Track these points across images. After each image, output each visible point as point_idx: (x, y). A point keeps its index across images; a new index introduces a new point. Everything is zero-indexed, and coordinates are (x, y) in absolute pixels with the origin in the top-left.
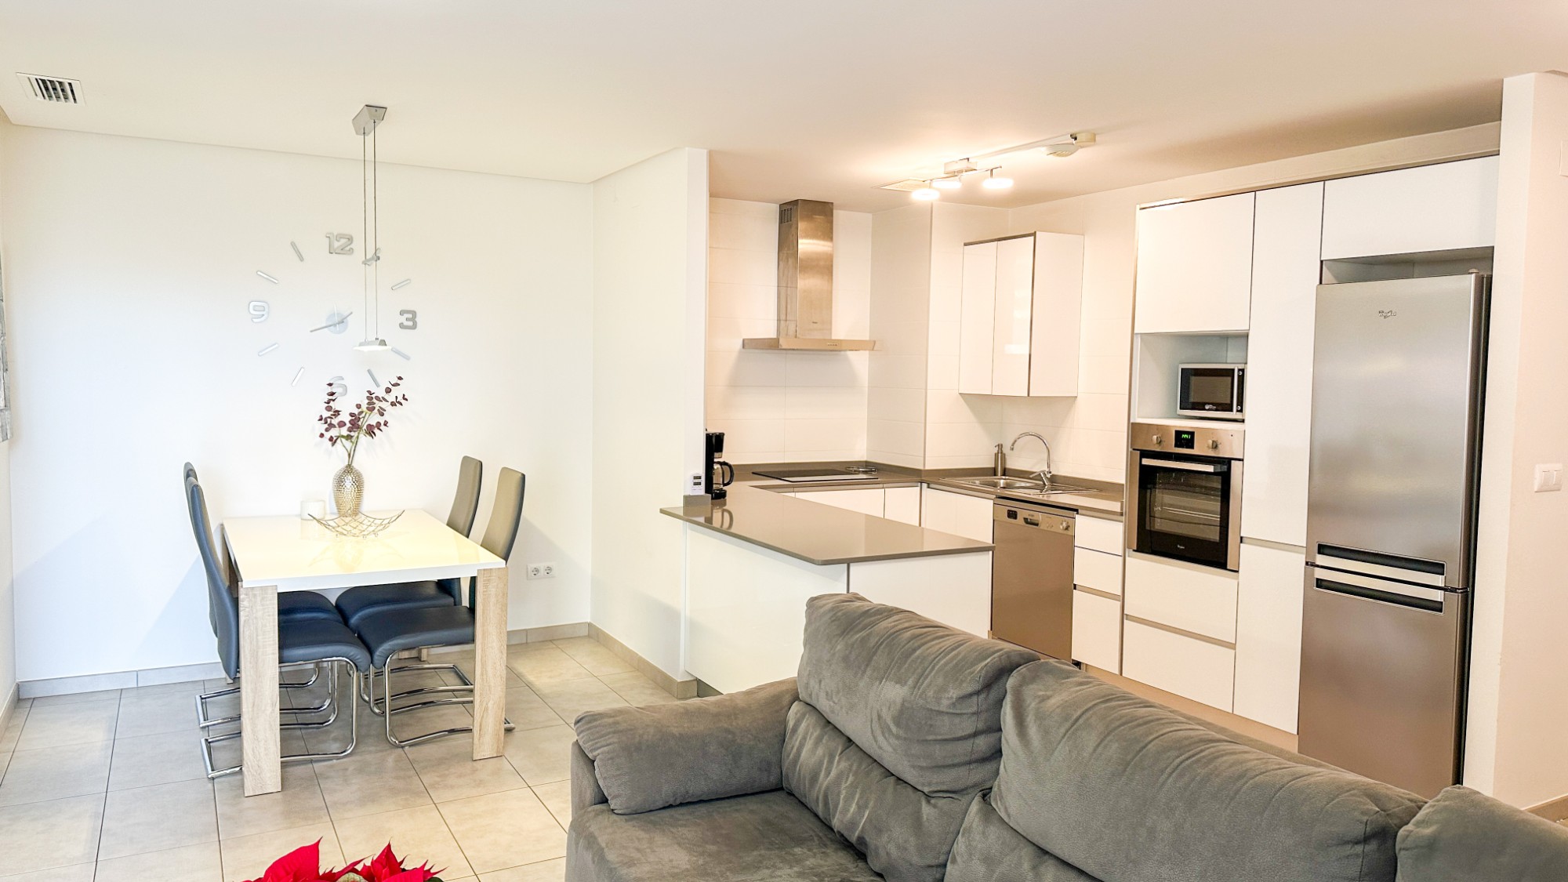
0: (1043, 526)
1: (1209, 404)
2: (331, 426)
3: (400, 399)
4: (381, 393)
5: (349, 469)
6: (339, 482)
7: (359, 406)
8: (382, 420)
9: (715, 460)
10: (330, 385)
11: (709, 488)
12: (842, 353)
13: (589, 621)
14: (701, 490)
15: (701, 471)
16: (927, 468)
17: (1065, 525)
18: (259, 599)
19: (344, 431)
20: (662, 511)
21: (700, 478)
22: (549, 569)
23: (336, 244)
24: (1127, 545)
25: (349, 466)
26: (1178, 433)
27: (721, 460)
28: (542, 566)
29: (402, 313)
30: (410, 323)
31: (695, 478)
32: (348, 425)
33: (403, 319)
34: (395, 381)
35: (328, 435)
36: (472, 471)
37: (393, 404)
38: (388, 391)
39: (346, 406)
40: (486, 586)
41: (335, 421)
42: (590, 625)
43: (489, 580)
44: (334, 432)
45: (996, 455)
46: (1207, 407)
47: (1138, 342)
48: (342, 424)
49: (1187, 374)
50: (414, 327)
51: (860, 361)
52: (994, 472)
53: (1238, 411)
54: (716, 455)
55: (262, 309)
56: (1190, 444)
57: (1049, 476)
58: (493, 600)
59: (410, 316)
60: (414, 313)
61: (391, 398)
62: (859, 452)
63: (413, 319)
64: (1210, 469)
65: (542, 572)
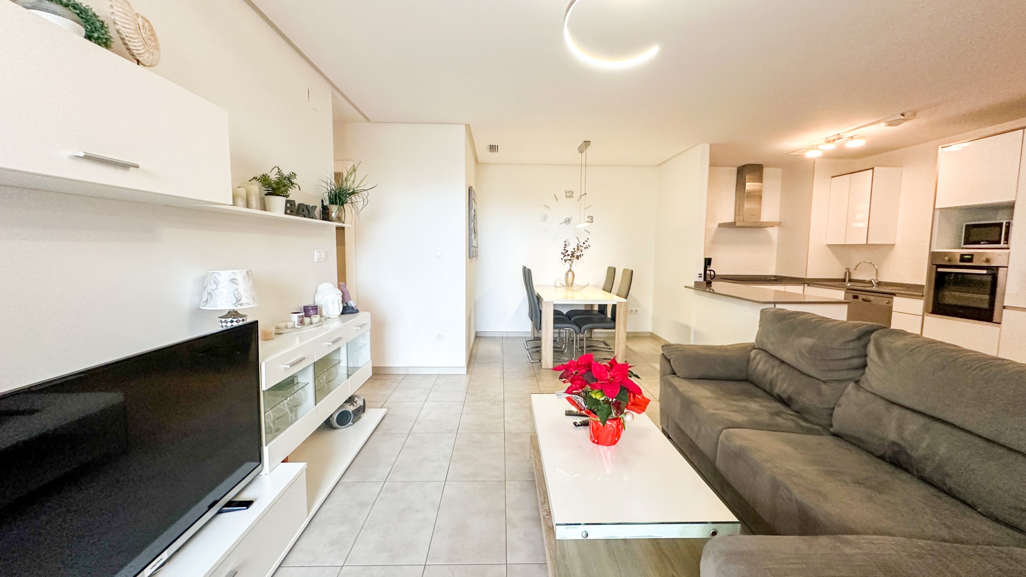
0: (873, 302)
1: (983, 241)
2: (565, 255)
3: (588, 246)
4: (581, 244)
5: (570, 270)
6: (567, 274)
7: (574, 249)
8: (581, 254)
9: (708, 269)
10: (565, 242)
11: (705, 279)
12: (765, 229)
13: (651, 331)
14: (702, 280)
15: (702, 272)
16: (808, 277)
17: (887, 301)
18: (548, 305)
19: (569, 258)
20: (685, 287)
21: (701, 274)
22: (636, 311)
23: (568, 194)
24: (926, 310)
25: (570, 269)
26: (962, 255)
27: (710, 269)
28: (634, 310)
29: (588, 217)
30: (591, 221)
31: (700, 274)
32: (571, 255)
33: (588, 219)
34: (586, 240)
35: (564, 259)
36: (612, 272)
37: (585, 248)
38: (584, 243)
39: (570, 249)
40: (620, 308)
41: (566, 254)
42: (651, 333)
43: (621, 306)
44: (566, 258)
45: (846, 273)
46: (982, 243)
47: (938, 213)
48: (569, 255)
49: (968, 227)
50: (592, 222)
51: (773, 232)
52: (844, 280)
53: (1004, 244)
54: (708, 266)
55: (545, 217)
56: (971, 260)
57: (877, 281)
58: (622, 313)
59: (591, 218)
60: (592, 217)
61: (585, 246)
62: (772, 271)
63: (592, 219)
64: (985, 272)
65: (634, 311)
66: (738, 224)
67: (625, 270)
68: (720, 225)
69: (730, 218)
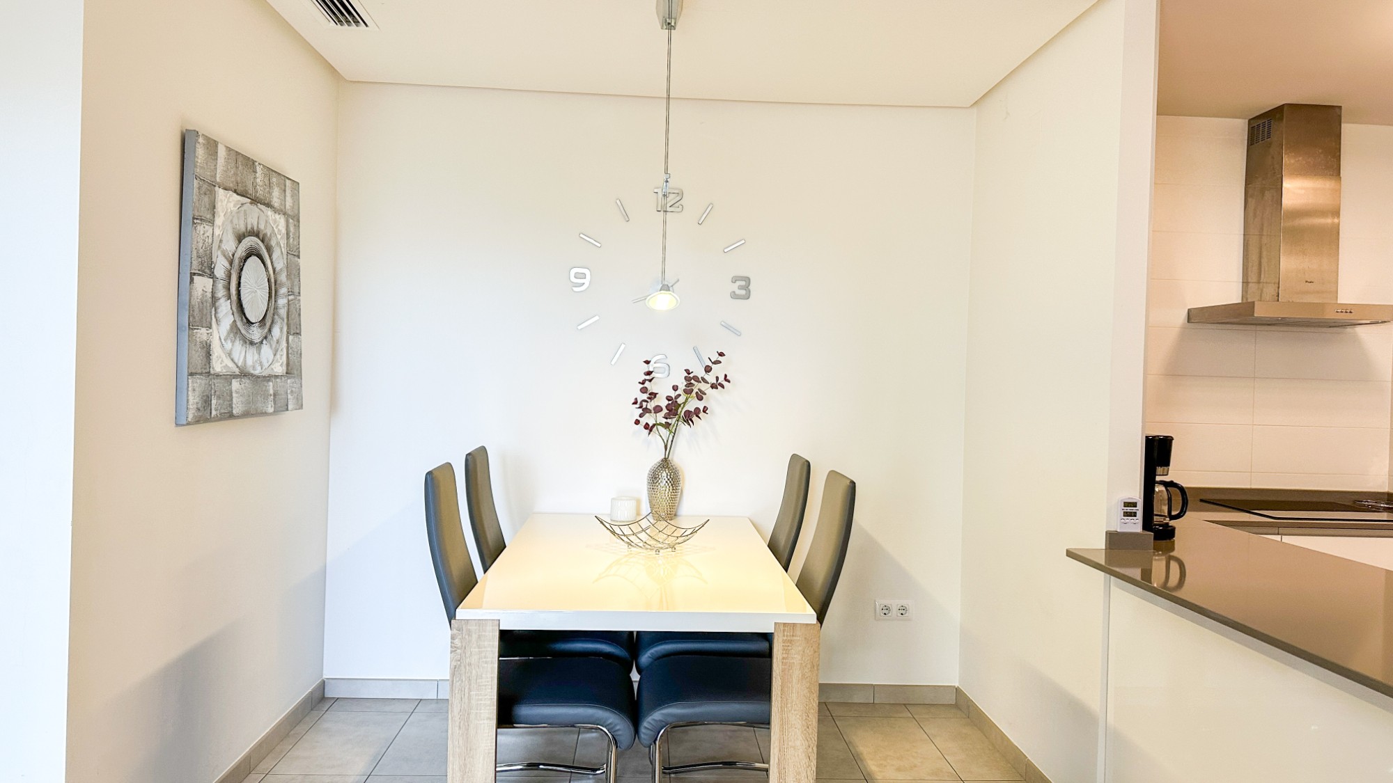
2: (646, 411)
3: (721, 380)
4: (700, 373)
5: (665, 463)
6: (654, 478)
7: (675, 388)
8: (701, 405)
9: (1158, 478)
10: (647, 362)
11: (1148, 523)
12: (1349, 330)
13: (957, 685)
14: (1135, 526)
15: (1137, 495)
18: (474, 637)
19: (660, 418)
20: (1070, 554)
21: (1134, 505)
22: (903, 610)
23: (665, 201)
25: (665, 460)
27: (1167, 479)
28: (895, 604)
29: (735, 280)
30: (743, 292)
31: (1127, 504)
32: (665, 411)
33: (735, 287)
34: (715, 357)
35: (643, 421)
36: (801, 472)
37: (713, 386)
38: (708, 369)
39: (663, 389)
40: (786, 650)
41: (651, 405)
42: (957, 690)
43: (791, 641)
44: (649, 419)
48: (658, 409)
50: (747, 297)
54: (1159, 470)
55: (583, 276)
58: (797, 673)
59: (743, 283)
60: (748, 280)
61: (711, 378)
63: (746, 288)
65: (895, 611)
66: (1260, 312)
67: (833, 475)
68: (1196, 317)
69: (1227, 292)
